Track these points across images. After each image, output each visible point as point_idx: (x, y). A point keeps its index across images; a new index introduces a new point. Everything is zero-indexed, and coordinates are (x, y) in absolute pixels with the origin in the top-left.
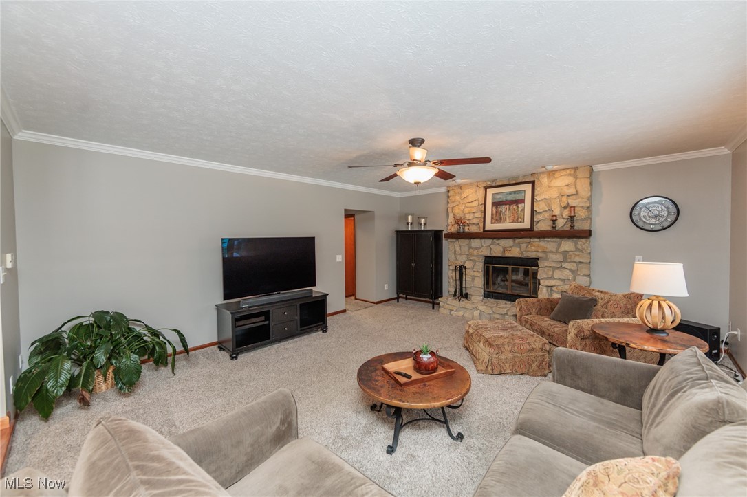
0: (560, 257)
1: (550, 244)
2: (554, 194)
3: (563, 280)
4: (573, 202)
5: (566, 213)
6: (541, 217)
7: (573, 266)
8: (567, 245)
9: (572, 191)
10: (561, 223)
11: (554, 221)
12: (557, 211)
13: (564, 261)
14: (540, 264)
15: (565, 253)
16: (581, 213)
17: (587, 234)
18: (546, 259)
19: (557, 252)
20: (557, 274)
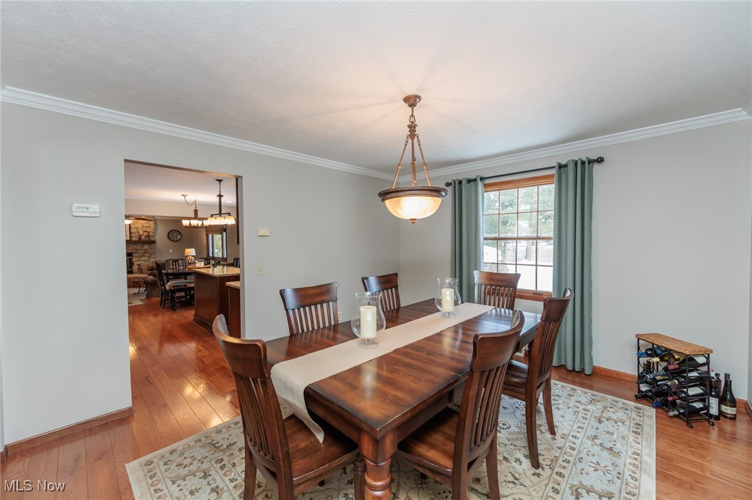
0: (143, 252)
1: (139, 247)
2: (140, 226)
3: (145, 261)
4: (148, 230)
5: (145, 234)
6: (134, 235)
7: (149, 255)
8: (146, 247)
9: (148, 225)
10: (143, 238)
11: (141, 237)
12: (141, 233)
13: (145, 253)
14: (133, 255)
15: (145, 250)
16: (152, 234)
17: (154, 242)
18: (137, 252)
19: (141, 250)
20: (142, 259)
